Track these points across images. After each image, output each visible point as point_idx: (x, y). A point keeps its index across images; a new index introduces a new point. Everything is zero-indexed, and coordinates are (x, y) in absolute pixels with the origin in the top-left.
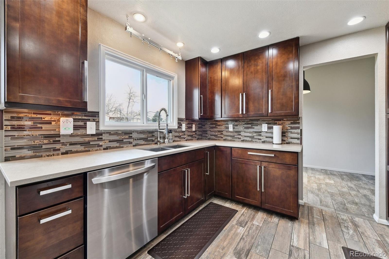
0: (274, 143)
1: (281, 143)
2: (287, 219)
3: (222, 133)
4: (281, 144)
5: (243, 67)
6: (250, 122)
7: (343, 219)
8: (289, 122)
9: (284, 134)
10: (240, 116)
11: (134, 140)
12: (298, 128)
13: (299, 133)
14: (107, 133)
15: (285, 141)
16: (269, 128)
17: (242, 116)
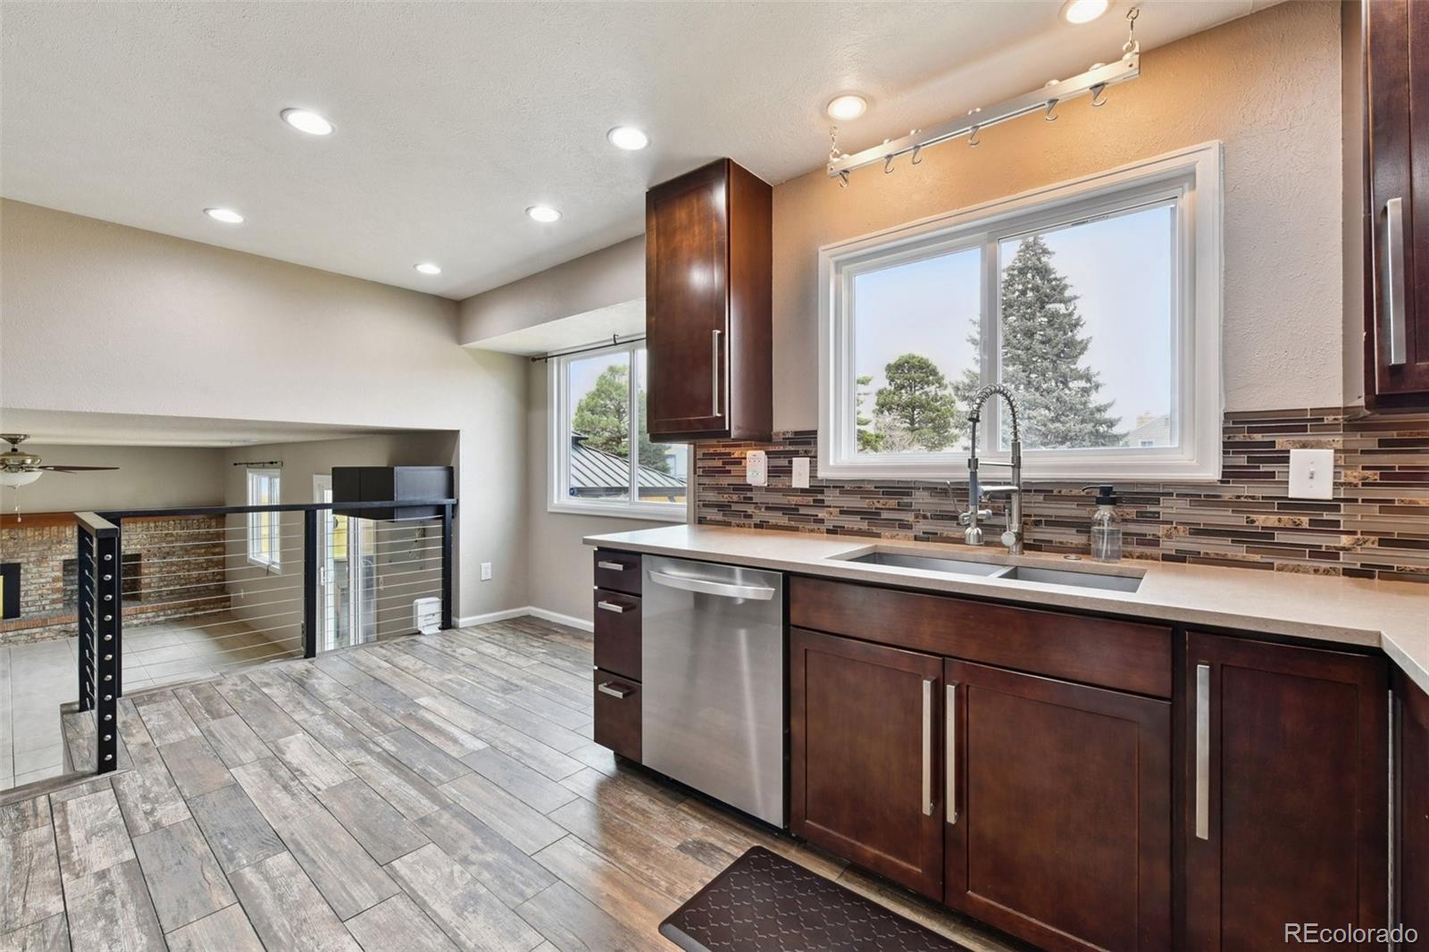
11: (917, 517)
14: (834, 487)
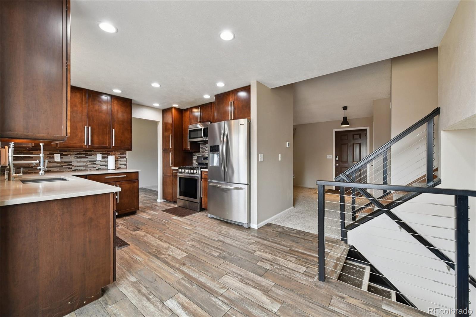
1: (115, 168)
5: (87, 103)
8: (119, 153)
9: (116, 162)
12: (125, 157)
13: (125, 161)
16: (103, 158)
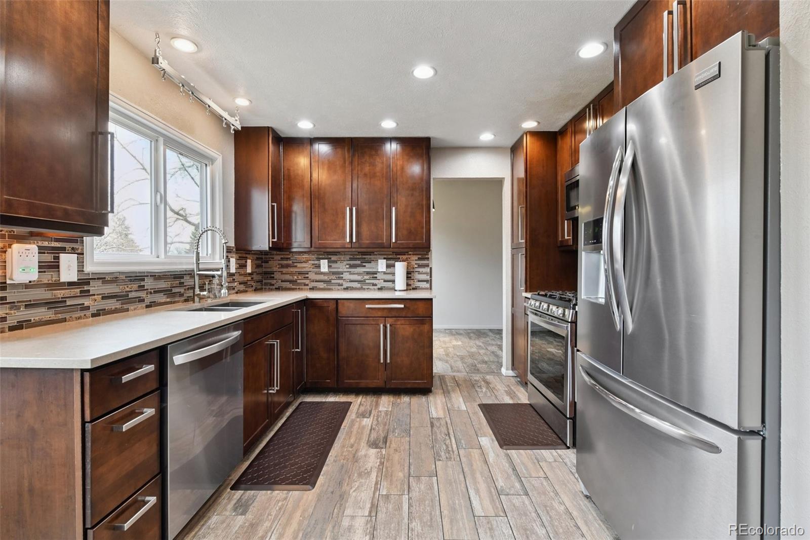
0: (396, 289)
1: (405, 289)
2: (419, 395)
3: (307, 276)
4: (407, 290)
5: (352, 163)
6: (358, 257)
7: (476, 380)
8: (416, 257)
9: (409, 276)
10: (346, 246)
12: (427, 266)
13: (428, 273)
14: (98, 279)
15: (410, 285)
16: (388, 266)
17: (350, 246)
